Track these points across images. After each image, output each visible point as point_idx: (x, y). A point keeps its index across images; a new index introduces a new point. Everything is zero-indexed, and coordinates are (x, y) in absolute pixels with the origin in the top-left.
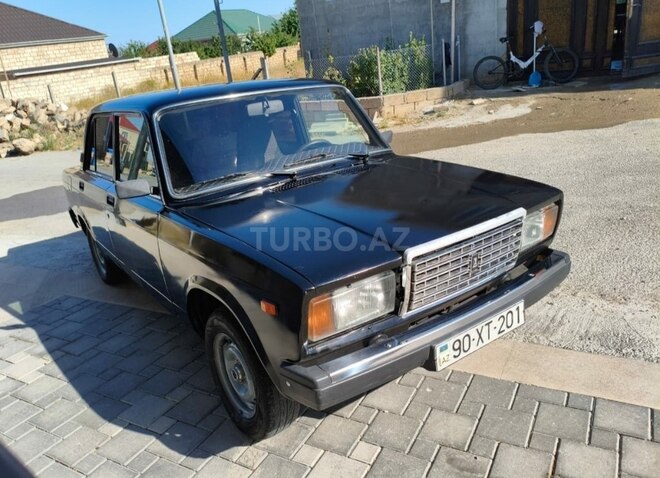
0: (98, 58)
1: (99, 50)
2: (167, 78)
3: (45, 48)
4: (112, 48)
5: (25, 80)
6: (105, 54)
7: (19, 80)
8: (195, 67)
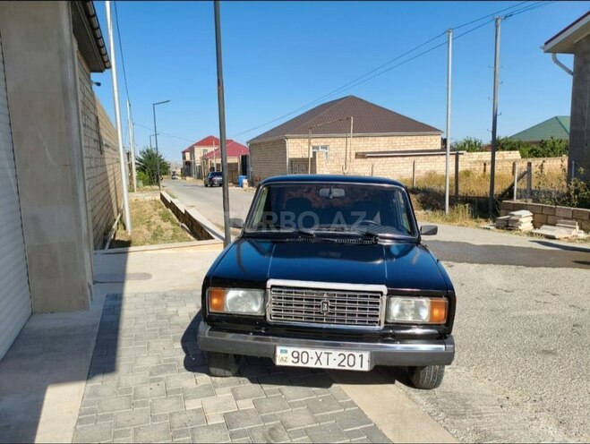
0: (432, 148)
1: (435, 142)
2: (485, 170)
3: (394, 138)
4: (444, 142)
5: (373, 159)
6: (439, 146)
7: (369, 159)
8: (514, 164)
